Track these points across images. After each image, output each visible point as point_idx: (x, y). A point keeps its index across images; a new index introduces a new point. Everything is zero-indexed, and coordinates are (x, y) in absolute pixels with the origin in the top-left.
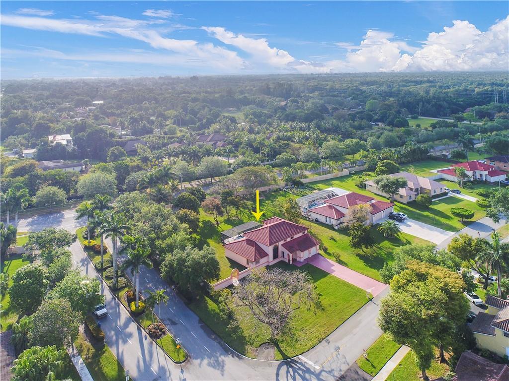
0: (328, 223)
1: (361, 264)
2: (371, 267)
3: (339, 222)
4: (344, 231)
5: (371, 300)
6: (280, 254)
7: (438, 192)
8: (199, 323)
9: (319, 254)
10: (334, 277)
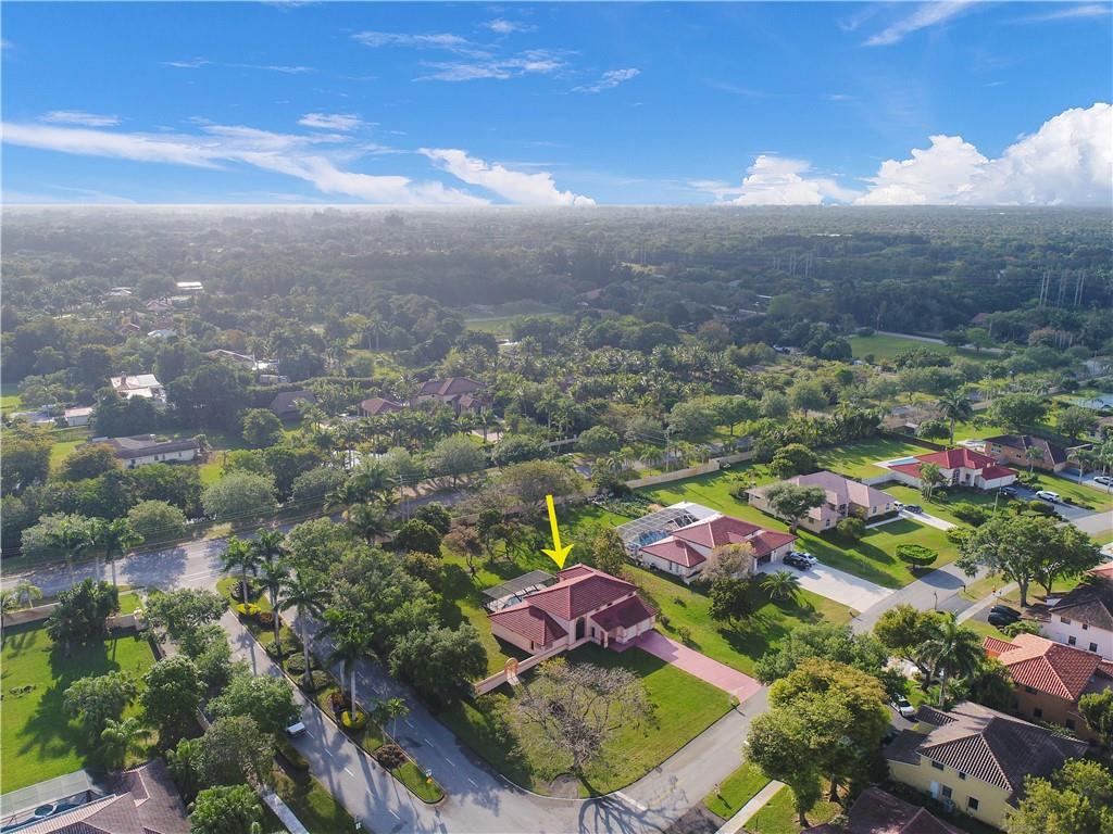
0: (673, 571)
1: (725, 646)
2: (740, 652)
3: (693, 571)
4: (701, 588)
5: (735, 707)
6: (588, 631)
7: (882, 510)
8: (457, 743)
9: (653, 629)
10: (677, 671)
